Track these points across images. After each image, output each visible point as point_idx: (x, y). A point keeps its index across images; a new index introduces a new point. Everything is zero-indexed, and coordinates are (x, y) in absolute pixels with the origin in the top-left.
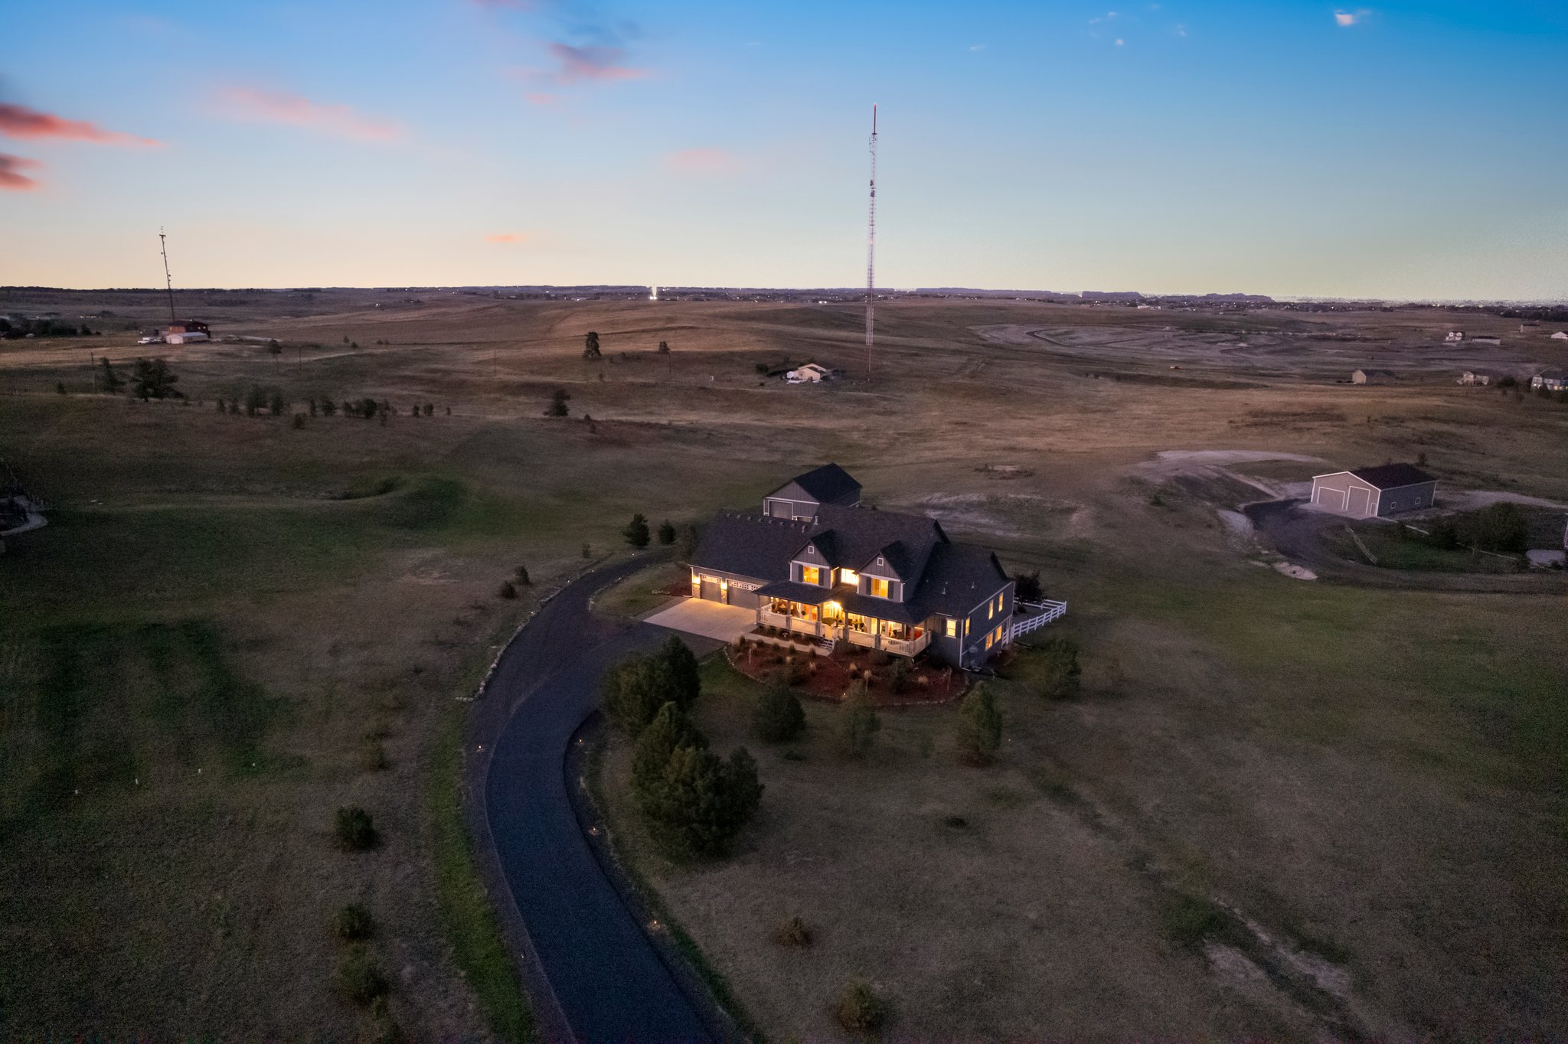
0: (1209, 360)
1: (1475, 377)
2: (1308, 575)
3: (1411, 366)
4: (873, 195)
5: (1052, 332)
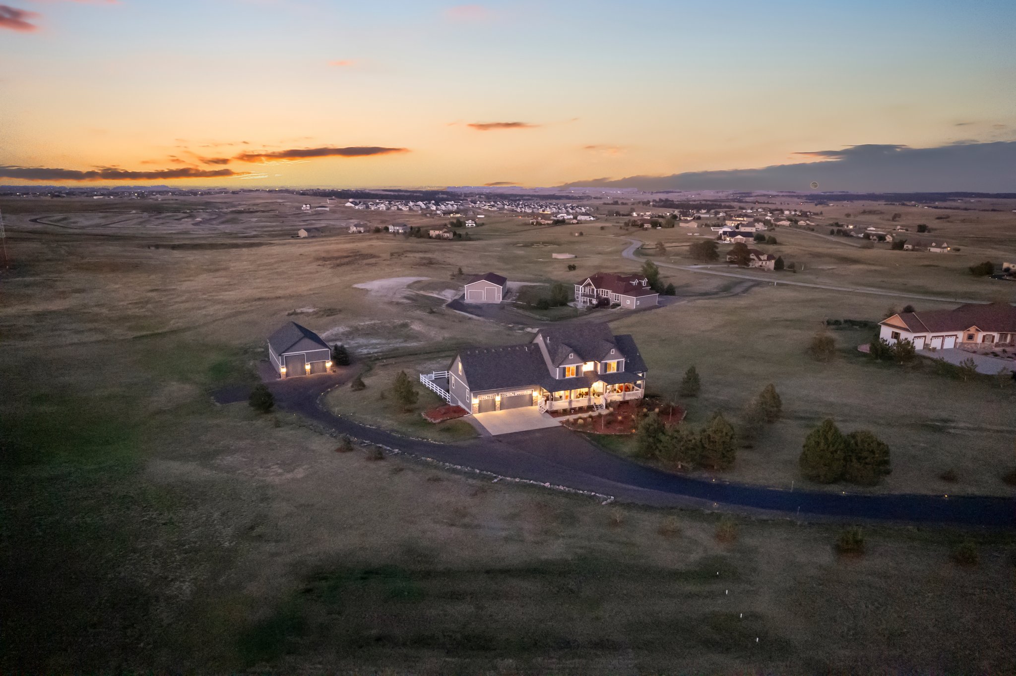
1: (356, 229)
5: (52, 219)
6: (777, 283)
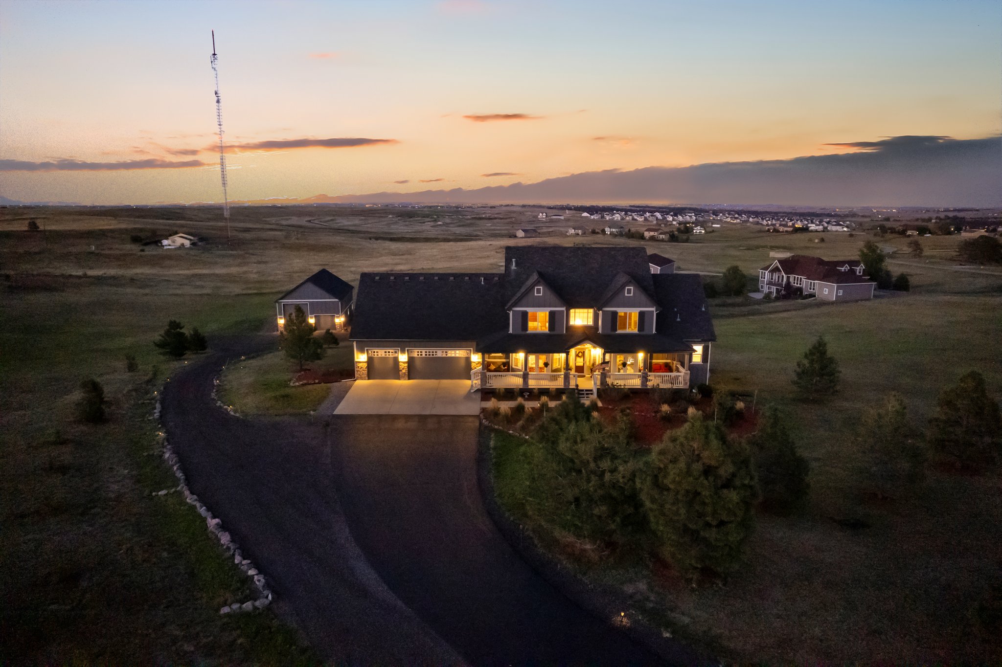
0: (427, 230)
1: (575, 231)
4: (218, 101)
5: (322, 220)
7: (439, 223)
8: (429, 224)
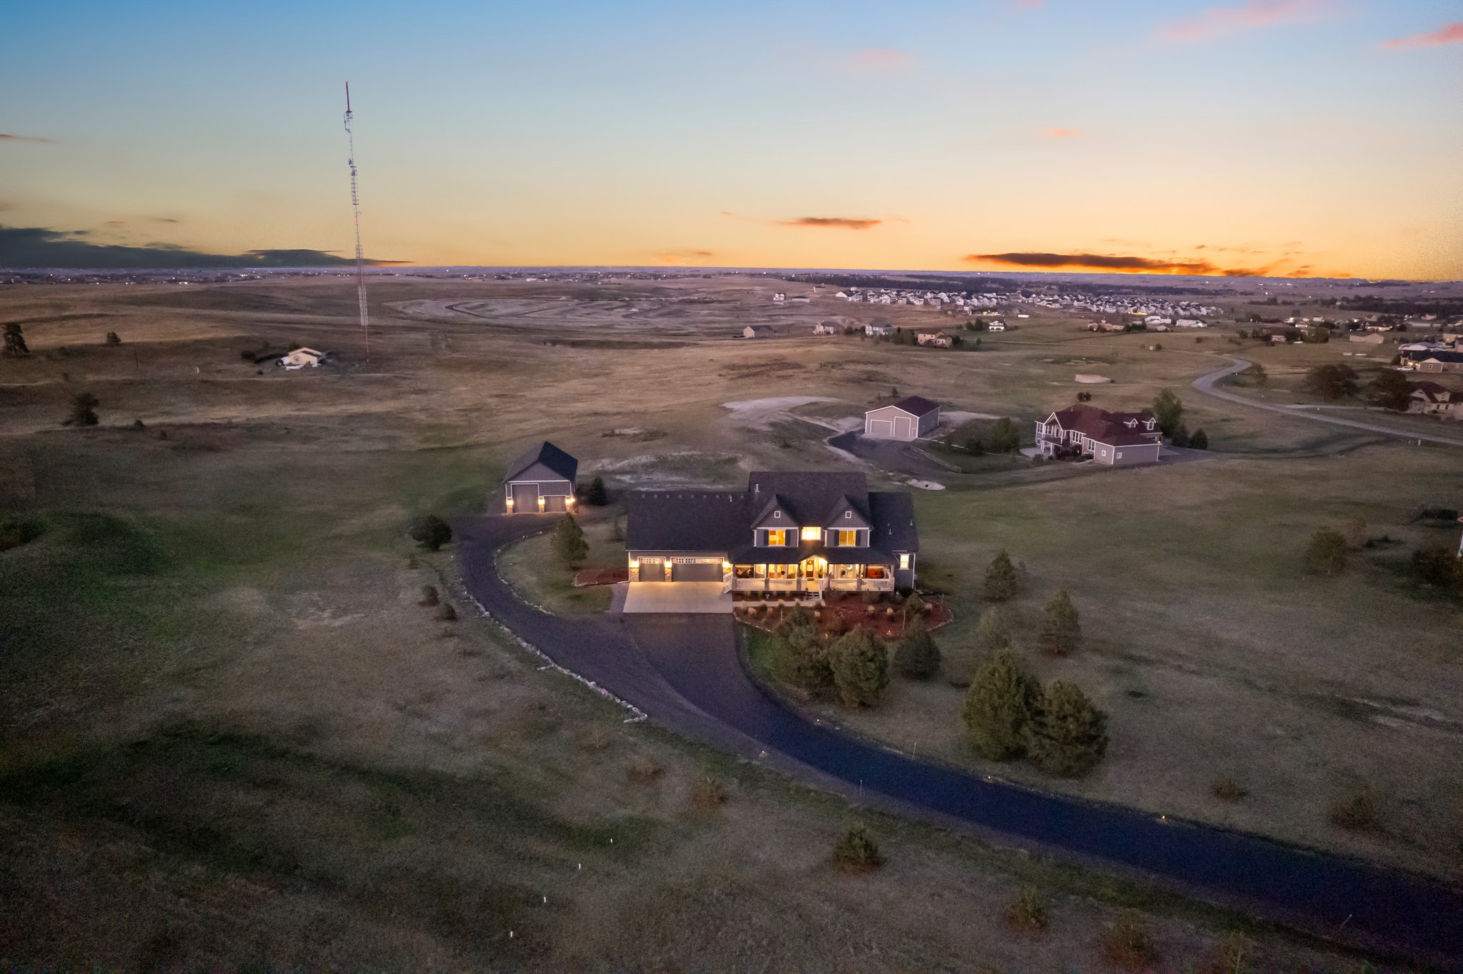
0: (619, 325)
1: (824, 328)
2: (937, 486)
3: (766, 321)
4: (353, 174)
5: (468, 306)
6: (1423, 441)
7: (634, 310)
8: (619, 312)
